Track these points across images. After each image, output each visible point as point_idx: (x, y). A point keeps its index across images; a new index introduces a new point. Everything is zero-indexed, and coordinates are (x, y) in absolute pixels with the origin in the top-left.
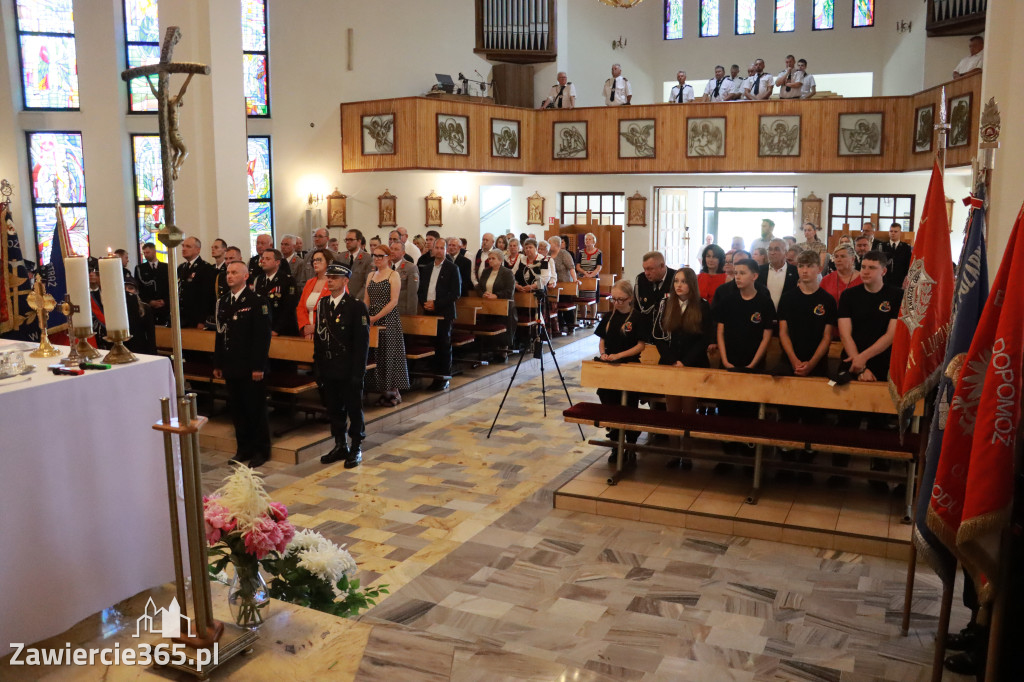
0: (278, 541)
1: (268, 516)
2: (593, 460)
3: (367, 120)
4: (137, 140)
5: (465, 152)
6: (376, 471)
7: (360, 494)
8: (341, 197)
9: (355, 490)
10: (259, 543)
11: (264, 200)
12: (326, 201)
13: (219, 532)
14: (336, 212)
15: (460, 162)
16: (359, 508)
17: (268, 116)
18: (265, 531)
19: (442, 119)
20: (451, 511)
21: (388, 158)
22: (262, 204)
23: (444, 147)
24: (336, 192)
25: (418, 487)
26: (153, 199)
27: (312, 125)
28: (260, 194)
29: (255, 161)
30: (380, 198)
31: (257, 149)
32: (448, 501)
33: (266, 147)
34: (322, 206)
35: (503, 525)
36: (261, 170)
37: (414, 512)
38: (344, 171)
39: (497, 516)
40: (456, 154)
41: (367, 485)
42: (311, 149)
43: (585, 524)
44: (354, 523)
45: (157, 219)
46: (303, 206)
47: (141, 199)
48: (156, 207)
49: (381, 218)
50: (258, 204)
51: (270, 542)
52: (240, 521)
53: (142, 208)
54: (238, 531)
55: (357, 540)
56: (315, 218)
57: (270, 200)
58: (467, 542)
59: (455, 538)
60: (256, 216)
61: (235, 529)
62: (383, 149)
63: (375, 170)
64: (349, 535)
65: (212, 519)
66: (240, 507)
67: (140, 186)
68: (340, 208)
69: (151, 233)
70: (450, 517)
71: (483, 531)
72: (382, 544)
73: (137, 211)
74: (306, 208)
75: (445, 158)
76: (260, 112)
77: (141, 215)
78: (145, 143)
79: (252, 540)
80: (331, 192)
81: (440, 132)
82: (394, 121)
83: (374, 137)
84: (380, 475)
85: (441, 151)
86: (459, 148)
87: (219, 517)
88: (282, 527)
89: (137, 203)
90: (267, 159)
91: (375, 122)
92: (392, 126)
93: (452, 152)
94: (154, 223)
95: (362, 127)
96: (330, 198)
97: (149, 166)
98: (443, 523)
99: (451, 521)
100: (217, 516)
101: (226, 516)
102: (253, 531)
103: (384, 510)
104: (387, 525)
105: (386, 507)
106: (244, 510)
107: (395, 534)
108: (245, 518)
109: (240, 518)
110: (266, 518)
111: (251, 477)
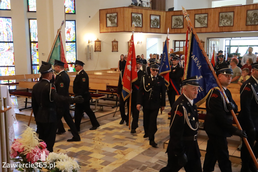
1: (38, 147)
3: (108, 15)
4: (31, 21)
5: (141, 26)
6: (102, 133)
7: (96, 141)
8: (99, 41)
9: (94, 139)
10: (32, 157)
11: (73, 42)
12: (94, 42)
13: (16, 153)
14: (98, 46)
15: (139, 29)
16: (94, 146)
17: (75, 14)
18: (35, 153)
19: (133, 15)
20: (127, 148)
21: (115, 28)
24: (98, 39)
25: (116, 139)
26: (36, 41)
27: (90, 17)
28: (72, 40)
29: (70, 29)
30: (112, 42)
31: (70, 25)
32: (126, 144)
33: (74, 24)
34: (93, 44)
35: (144, 154)
36: (72, 32)
37: (113, 148)
38: (100, 33)
39: (143, 150)
40: (138, 27)
41: (98, 138)
42: (90, 25)
44: (92, 151)
46: (86, 44)
47: (32, 41)
48: (37, 43)
49: (113, 49)
50: (71, 43)
52: (25, 148)
53: (32, 44)
54: (24, 153)
55: (91, 157)
56: (90, 48)
57: (75, 42)
58: (131, 160)
59: (126, 158)
60: (71, 47)
61: (23, 152)
62: (113, 25)
63: (111, 32)
64: (89, 155)
66: (26, 143)
67: (32, 36)
68: (99, 45)
69: (35, 52)
70: (126, 150)
71: (137, 156)
72: (100, 159)
74: (88, 45)
76: (72, 12)
77: (32, 46)
78: (33, 22)
79: (29, 156)
80: (96, 40)
81: (133, 19)
82: (117, 15)
83: (110, 21)
84: (104, 135)
86: (139, 25)
90: (75, 28)
91: (111, 16)
92: (116, 17)
93: (137, 26)
94: (36, 49)
95: (107, 17)
96: (96, 41)
97: (34, 29)
98: (123, 152)
99: (126, 152)
100: (16, 147)
101: (20, 146)
102: (30, 153)
103: (103, 147)
104: (103, 152)
105: (104, 146)
106: (28, 145)
107: (105, 156)
108: (28, 148)
109: (26, 147)
110: (36, 148)
111: (31, 131)
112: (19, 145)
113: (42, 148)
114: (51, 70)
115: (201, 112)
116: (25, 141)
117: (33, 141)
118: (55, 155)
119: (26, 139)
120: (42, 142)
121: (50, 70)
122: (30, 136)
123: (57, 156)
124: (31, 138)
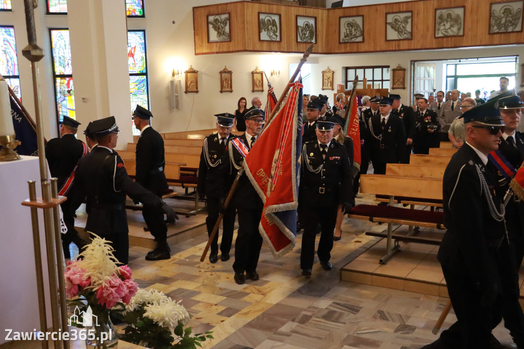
0: (123, 294)
1: (116, 275)
2: (368, 247)
3: (211, 18)
4: (54, 33)
5: (278, 39)
7: (202, 270)
8: (194, 72)
9: (199, 267)
10: (108, 296)
11: (141, 74)
12: (184, 75)
13: (77, 287)
14: (191, 82)
15: (275, 46)
16: (201, 280)
17: (143, 16)
18: (113, 287)
19: (262, 16)
20: (267, 282)
21: (225, 44)
22: (140, 77)
23: (264, 36)
24: (191, 68)
26: (66, 73)
27: (174, 22)
28: (139, 70)
29: (135, 47)
30: (221, 73)
31: (135, 39)
32: (264, 275)
33: (142, 38)
34: (181, 78)
35: (304, 292)
36: (139, 54)
38: (196, 54)
39: (299, 285)
40: (272, 41)
42: (174, 38)
43: (363, 292)
44: (197, 290)
45: (68, 87)
46: (168, 78)
47: (57, 73)
48: (68, 79)
49: (222, 87)
50: (137, 77)
51: (117, 295)
52: (94, 279)
53: (58, 80)
54: (92, 287)
55: (199, 302)
56: (177, 85)
57: (146, 74)
58: (277, 304)
59: (268, 301)
61: (90, 285)
62: (222, 38)
63: (217, 53)
64: (193, 298)
65: (72, 277)
66: (94, 268)
67: (57, 64)
69: (65, 96)
70: (266, 286)
71: (289, 296)
72: (216, 305)
73: (55, 82)
74: (171, 80)
75: (265, 43)
76: (138, 13)
77: (58, 84)
78: (59, 34)
79: (102, 293)
80: (187, 69)
81: (261, 26)
82: (229, 19)
83: (215, 30)
85: (262, 39)
86: (274, 36)
87: (77, 276)
88: (127, 284)
89: (55, 76)
90: (143, 46)
91: (217, 19)
92: (228, 22)
93: (269, 39)
94: (67, 89)
95: (208, 23)
96: (187, 72)
97: (62, 51)
98: (261, 290)
99: (266, 288)
100: (76, 275)
101: (83, 275)
102: (104, 287)
103: (219, 281)
104: (220, 291)
105: (220, 279)
106: (97, 271)
107: (226, 298)
108: (97, 277)
109: (94, 276)
110: (114, 277)
111: (103, 245)
112: (80, 272)
113: (125, 277)
114: (115, 128)
115: (410, 206)
116: (92, 264)
117: (106, 264)
118: (142, 294)
119: (92, 261)
121: (112, 129)
122: (101, 254)
123: (146, 296)
124: (102, 258)
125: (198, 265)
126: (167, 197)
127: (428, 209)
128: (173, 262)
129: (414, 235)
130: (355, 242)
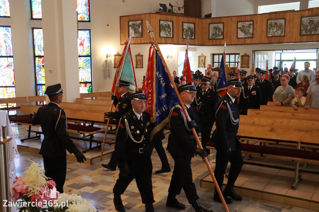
3: (131, 23)
4: (35, 30)
5: (171, 36)
8: (120, 55)
12: (113, 57)
13: (19, 194)
14: (118, 62)
15: (169, 40)
17: (89, 21)
18: (42, 194)
19: (162, 22)
21: (139, 39)
22: (87, 57)
23: (163, 34)
24: (118, 53)
26: (41, 55)
27: (108, 25)
28: (86, 54)
29: (84, 40)
30: (136, 56)
31: (83, 35)
33: (89, 34)
34: (112, 59)
36: (87, 44)
38: (121, 44)
40: (167, 37)
45: (43, 63)
46: (104, 58)
47: (36, 55)
48: (42, 58)
49: (137, 64)
50: (85, 58)
52: (30, 189)
53: (37, 59)
56: (109, 63)
57: (90, 56)
58: (160, 201)
60: (85, 63)
61: (27, 193)
62: (137, 35)
63: (134, 44)
64: (108, 197)
65: (16, 188)
66: (31, 182)
67: (36, 49)
69: (41, 69)
73: (35, 60)
74: (105, 60)
75: (163, 39)
76: (86, 19)
77: (37, 61)
78: (38, 31)
79: (35, 198)
80: (116, 53)
81: (161, 28)
82: (142, 24)
83: (133, 30)
85: (161, 36)
86: (169, 35)
87: (20, 187)
89: (35, 57)
90: (89, 39)
91: (134, 24)
92: (141, 26)
93: (166, 36)
94: (42, 65)
95: (129, 26)
96: (115, 55)
97: (39, 41)
100: (18, 187)
101: (23, 186)
102: (35, 194)
106: (32, 184)
107: (128, 197)
108: (32, 188)
109: (30, 187)
110: (43, 188)
111: (37, 167)
112: (21, 184)
113: (51, 188)
114: (60, 91)
115: (246, 141)
116: (29, 180)
117: (39, 179)
118: (66, 197)
119: (30, 178)
120: (50, 181)
121: (59, 92)
122: (36, 173)
124: (36, 176)
125: (113, 176)
126: (96, 133)
127: (258, 144)
128: (98, 173)
129: (248, 160)
130: (212, 162)
